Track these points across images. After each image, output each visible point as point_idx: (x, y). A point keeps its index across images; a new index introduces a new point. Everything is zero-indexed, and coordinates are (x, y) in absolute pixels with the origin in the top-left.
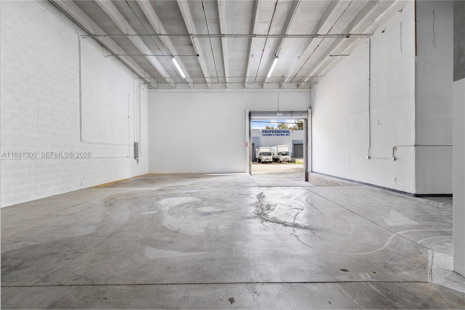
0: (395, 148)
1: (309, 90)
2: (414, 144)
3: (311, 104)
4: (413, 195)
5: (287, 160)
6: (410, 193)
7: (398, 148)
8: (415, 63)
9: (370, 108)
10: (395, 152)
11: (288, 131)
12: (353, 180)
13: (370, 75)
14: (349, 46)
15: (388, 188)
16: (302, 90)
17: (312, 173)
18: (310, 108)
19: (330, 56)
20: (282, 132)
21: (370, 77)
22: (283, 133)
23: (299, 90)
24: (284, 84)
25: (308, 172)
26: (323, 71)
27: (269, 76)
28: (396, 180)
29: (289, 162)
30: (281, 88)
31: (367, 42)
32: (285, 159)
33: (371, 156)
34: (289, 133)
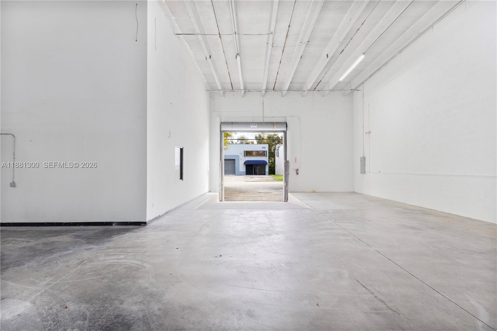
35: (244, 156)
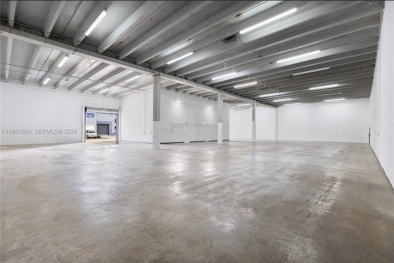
1: (119, 99)
5: (94, 136)
18: (120, 109)
23: (114, 98)
29: (95, 138)
30: (104, 96)
32: (92, 135)
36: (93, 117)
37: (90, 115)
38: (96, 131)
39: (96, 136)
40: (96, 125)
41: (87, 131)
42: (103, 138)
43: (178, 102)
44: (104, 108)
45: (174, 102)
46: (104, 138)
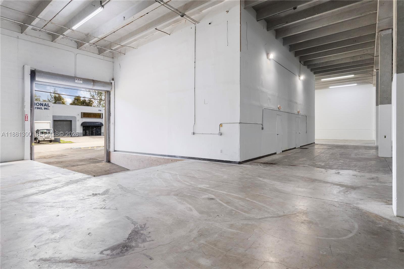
0: (221, 125)
1: (111, 60)
2: (239, 122)
3: (113, 75)
4: (238, 163)
5: (49, 139)
6: (235, 162)
7: (223, 125)
8: (240, 57)
9: (195, 88)
10: (221, 128)
11: (47, 105)
12: (174, 156)
13: (195, 59)
14: (171, 26)
15: (214, 160)
16: (106, 58)
17: (114, 152)
18: (113, 80)
19: (155, 29)
20: (38, 104)
21: (195, 61)
22: (39, 107)
23: (101, 57)
24: (87, 44)
25: (110, 152)
26: (133, 43)
27: (75, 27)
28: (222, 152)
29: (51, 141)
30: (79, 48)
31: (191, 28)
32: (46, 138)
33: (195, 132)
34: (48, 107)
35: (82, 117)
36: (46, 109)
37: (43, 106)
38: (52, 131)
39: (53, 139)
40: (51, 122)
41: (37, 131)
42: (64, 142)
43: (272, 56)
44: (78, 76)
45: (264, 56)
46: (66, 142)
